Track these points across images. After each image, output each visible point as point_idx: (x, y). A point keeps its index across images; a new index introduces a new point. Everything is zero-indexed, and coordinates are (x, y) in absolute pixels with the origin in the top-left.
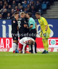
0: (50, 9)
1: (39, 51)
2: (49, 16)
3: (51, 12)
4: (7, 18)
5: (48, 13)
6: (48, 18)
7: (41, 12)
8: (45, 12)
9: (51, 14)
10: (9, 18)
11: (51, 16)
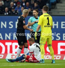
0: (61, 3)
1: (45, 59)
2: (59, 12)
3: (61, 6)
4: (4, 14)
5: (58, 7)
6: (58, 15)
7: (49, 6)
8: (53, 6)
9: (62, 9)
10: (7, 13)
11: (61, 12)
